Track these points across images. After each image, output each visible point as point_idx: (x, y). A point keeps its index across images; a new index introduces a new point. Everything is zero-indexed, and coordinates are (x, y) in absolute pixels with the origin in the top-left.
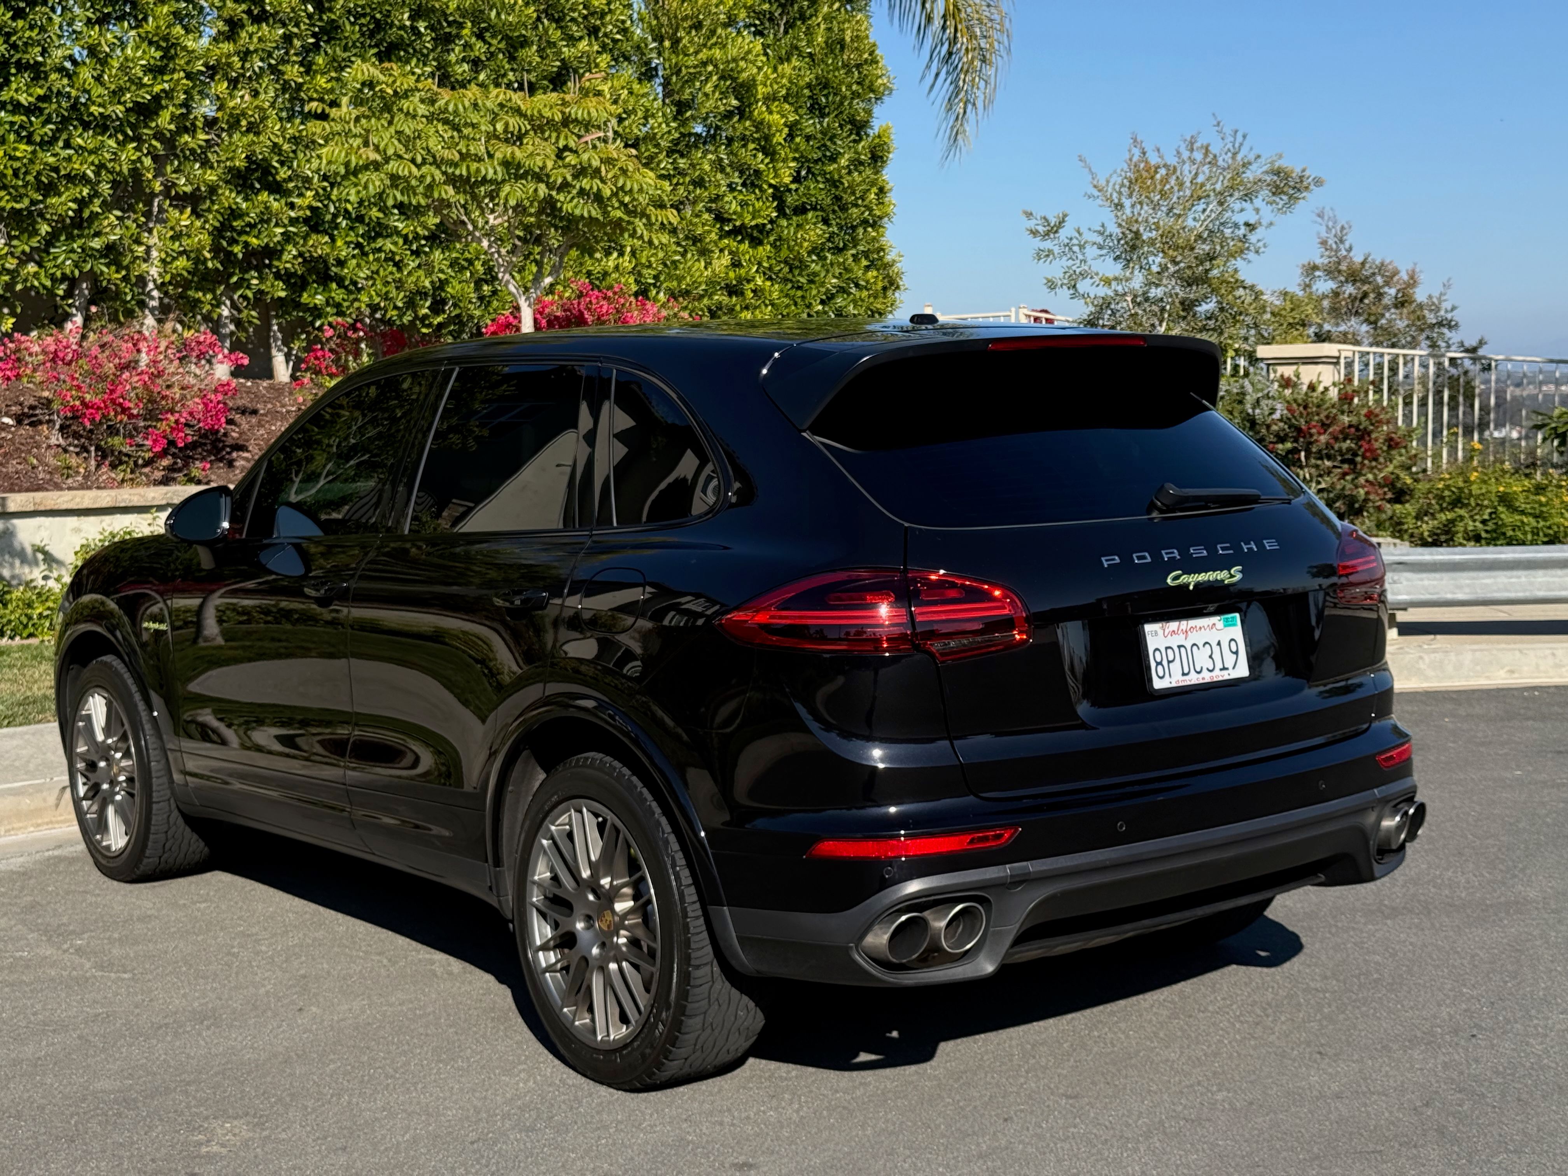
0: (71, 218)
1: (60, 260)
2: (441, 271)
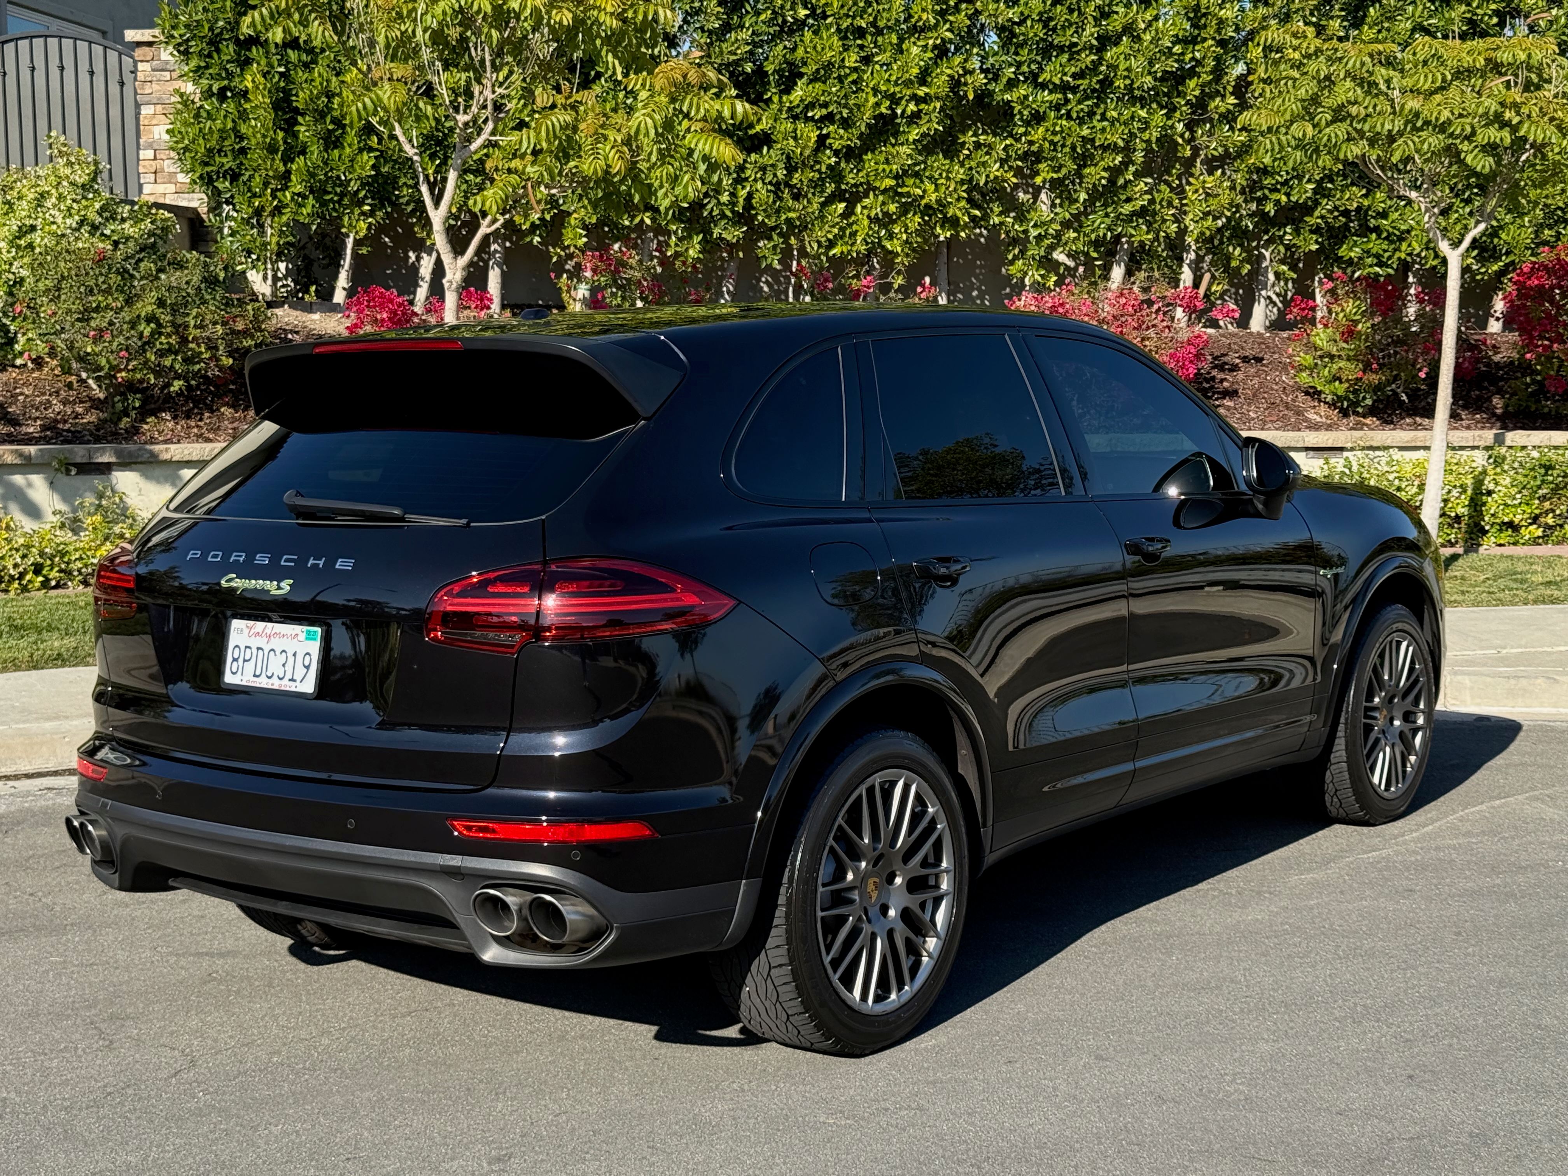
0: (1103, 186)
1: (1096, 225)
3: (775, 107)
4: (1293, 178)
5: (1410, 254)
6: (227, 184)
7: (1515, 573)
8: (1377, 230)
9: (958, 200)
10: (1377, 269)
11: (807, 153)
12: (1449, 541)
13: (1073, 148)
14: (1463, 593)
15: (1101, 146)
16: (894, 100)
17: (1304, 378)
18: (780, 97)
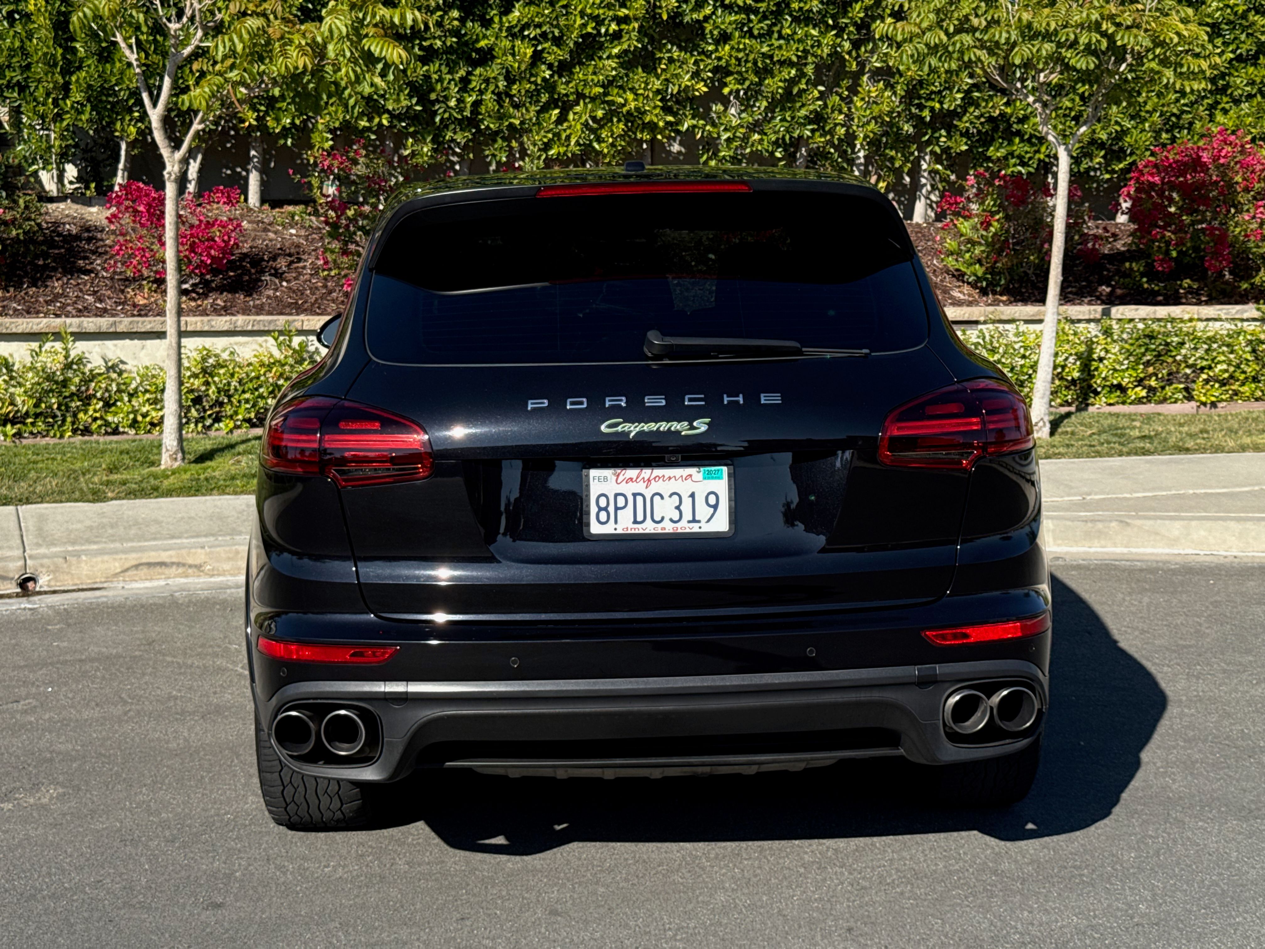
0: (781, 95)
1: (776, 128)
2: (1117, 123)
3: (496, 26)
4: (945, 88)
5: (1048, 156)
6: (16, 95)
7: (1117, 429)
8: (1019, 133)
9: (655, 107)
10: (1020, 168)
11: (523, 67)
12: (1067, 401)
13: (755, 63)
14: (1068, 446)
15: (779, 61)
16: (599, 21)
17: (951, 262)
18: (501, 19)
